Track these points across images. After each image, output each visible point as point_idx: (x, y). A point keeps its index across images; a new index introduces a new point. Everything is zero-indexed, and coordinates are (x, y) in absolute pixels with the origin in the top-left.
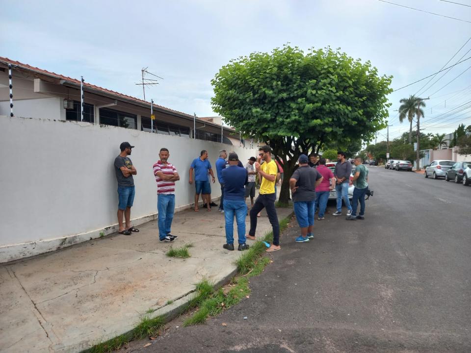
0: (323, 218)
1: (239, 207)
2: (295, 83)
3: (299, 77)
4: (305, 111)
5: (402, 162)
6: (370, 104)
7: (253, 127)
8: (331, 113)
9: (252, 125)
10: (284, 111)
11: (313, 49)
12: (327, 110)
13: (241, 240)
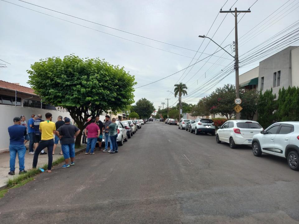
0: (94, 153)
1: (19, 149)
2: (76, 76)
3: (78, 73)
4: (82, 92)
5: (172, 120)
6: (123, 90)
7: (52, 100)
8: (98, 94)
9: (51, 99)
10: (70, 92)
11: (88, 59)
12: (95, 93)
13: (21, 168)
